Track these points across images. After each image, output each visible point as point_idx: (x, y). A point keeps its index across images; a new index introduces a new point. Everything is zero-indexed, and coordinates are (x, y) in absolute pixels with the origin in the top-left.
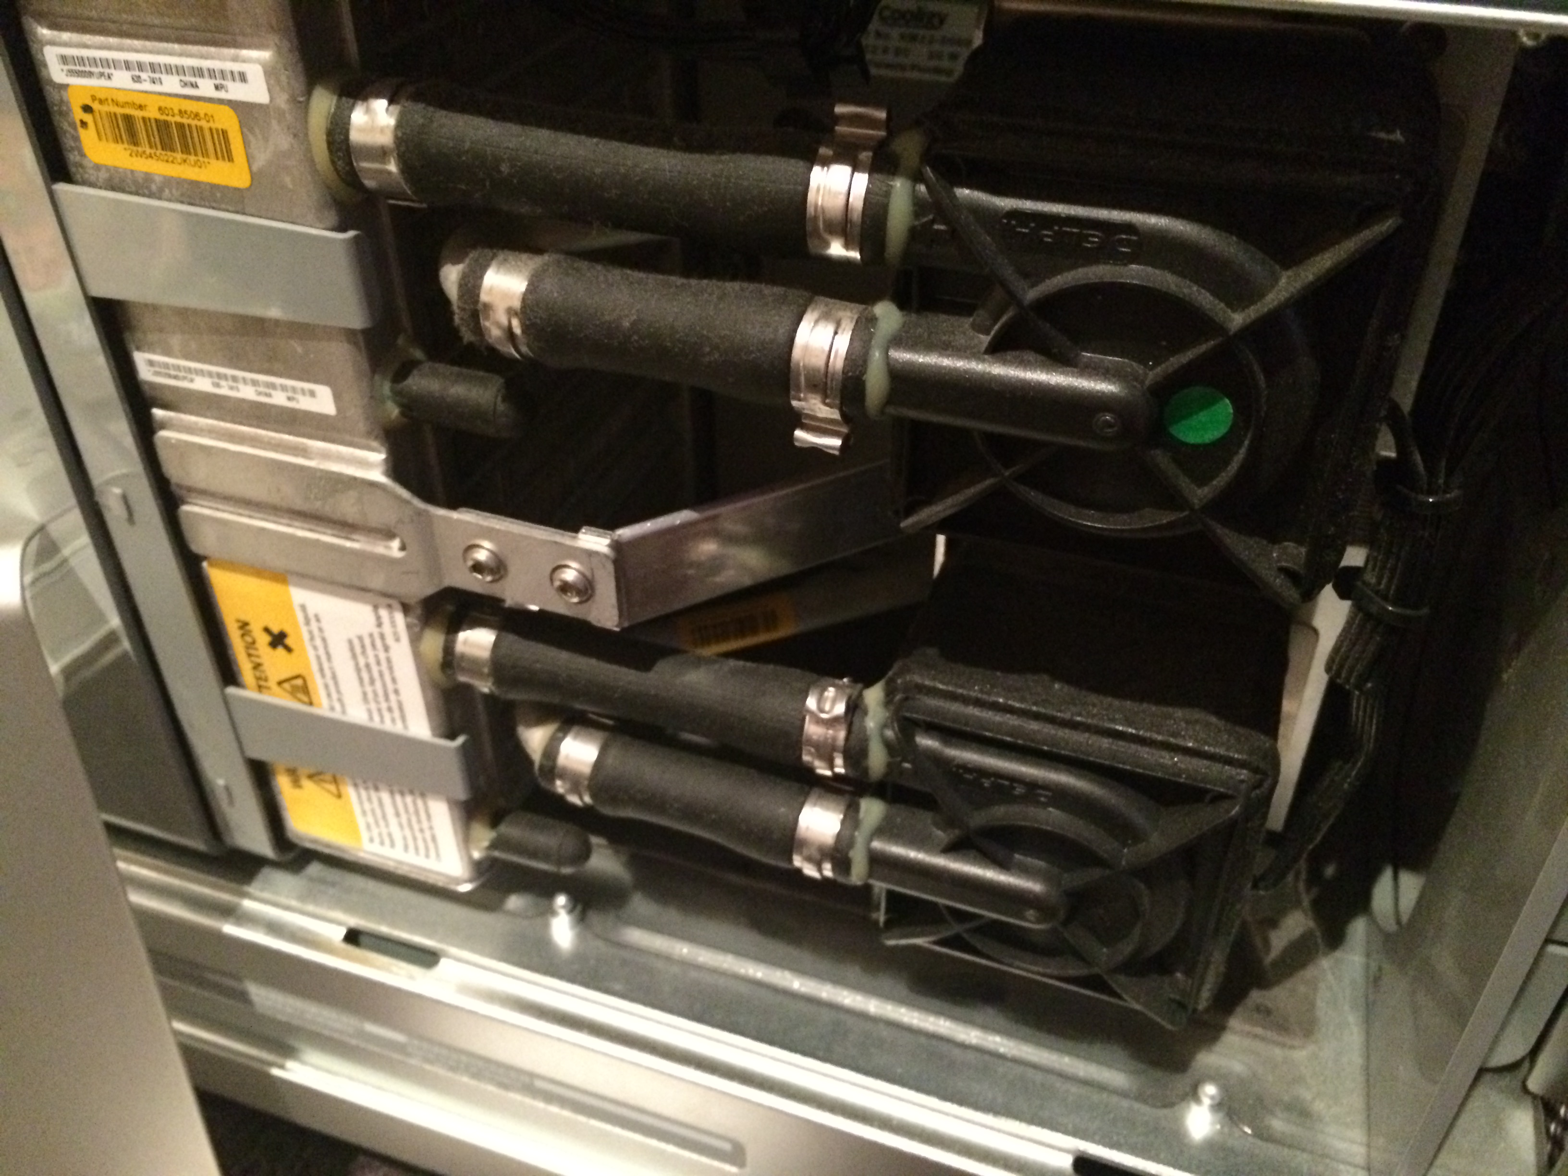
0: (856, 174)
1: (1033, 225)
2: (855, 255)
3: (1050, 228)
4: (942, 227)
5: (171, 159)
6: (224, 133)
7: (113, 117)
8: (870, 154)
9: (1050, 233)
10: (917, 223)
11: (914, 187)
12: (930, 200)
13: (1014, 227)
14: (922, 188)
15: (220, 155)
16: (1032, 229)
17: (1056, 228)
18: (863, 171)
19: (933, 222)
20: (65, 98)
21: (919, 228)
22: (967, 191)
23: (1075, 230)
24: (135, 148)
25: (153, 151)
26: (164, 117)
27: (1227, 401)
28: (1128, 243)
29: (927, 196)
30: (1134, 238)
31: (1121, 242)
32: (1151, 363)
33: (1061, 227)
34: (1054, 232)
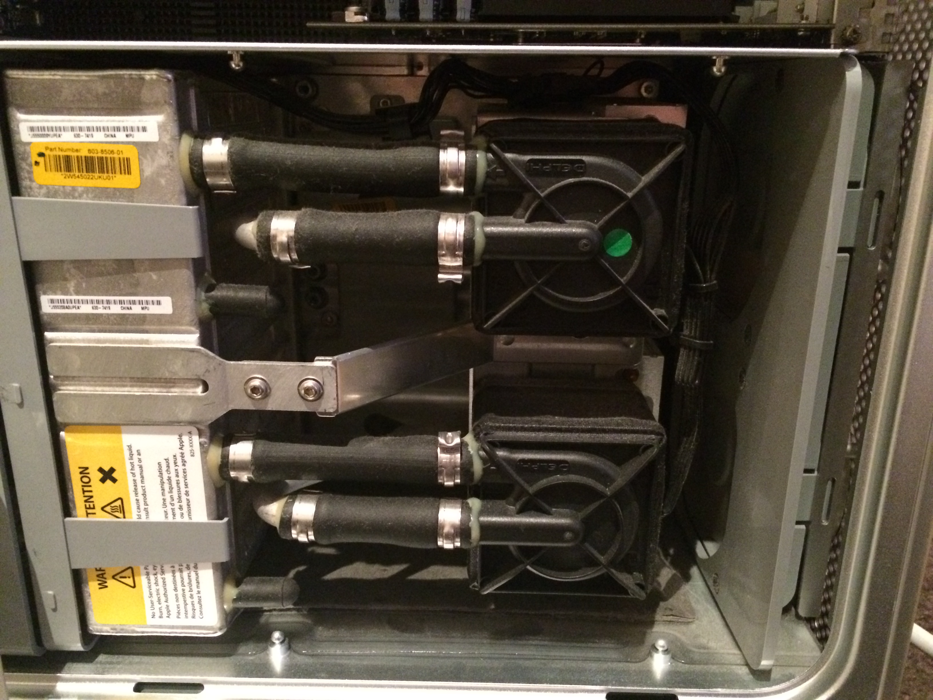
0: (460, 152)
2: (462, 189)
3: (548, 165)
4: (501, 170)
5: (91, 177)
6: (128, 160)
7: (57, 158)
10: (489, 170)
11: (487, 154)
12: (494, 160)
13: (532, 166)
14: (491, 155)
15: (123, 172)
16: (540, 166)
18: (464, 151)
19: (496, 168)
20: (27, 151)
21: (490, 172)
23: (558, 164)
24: (68, 174)
25: (80, 174)
26: (92, 155)
27: (629, 234)
28: (581, 168)
29: (493, 158)
30: (583, 165)
31: (578, 168)
32: (595, 221)
33: (552, 164)
34: (550, 166)
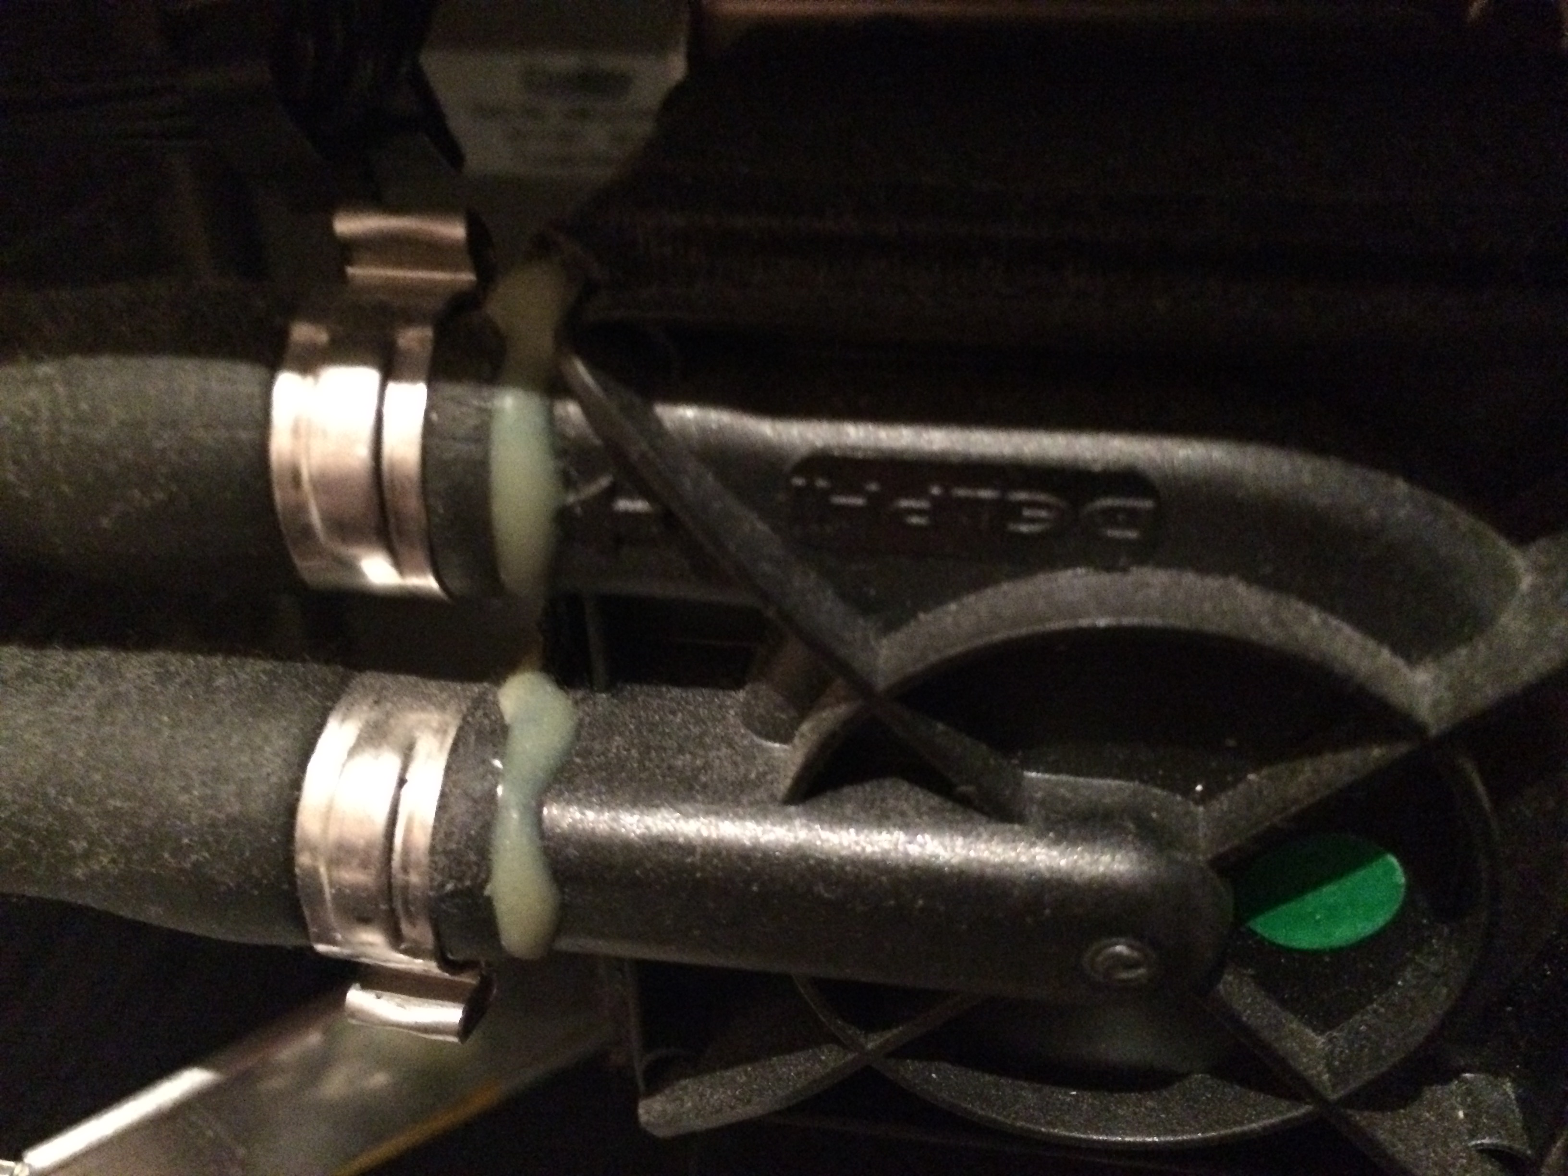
0: (393, 387)
1: (873, 487)
2: (428, 582)
3: (920, 492)
4: (640, 505)
8: (428, 332)
9: (923, 504)
10: (571, 498)
11: (550, 411)
12: (598, 442)
13: (826, 493)
14: (572, 410)
16: (870, 496)
17: (936, 491)
18: (413, 378)
19: (612, 493)
21: (578, 510)
22: (689, 413)
23: (985, 494)
27: (1393, 860)
28: (1132, 518)
29: (589, 431)
30: (1147, 504)
31: (1110, 516)
32: (1199, 788)
33: (947, 489)
34: (933, 499)
